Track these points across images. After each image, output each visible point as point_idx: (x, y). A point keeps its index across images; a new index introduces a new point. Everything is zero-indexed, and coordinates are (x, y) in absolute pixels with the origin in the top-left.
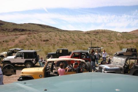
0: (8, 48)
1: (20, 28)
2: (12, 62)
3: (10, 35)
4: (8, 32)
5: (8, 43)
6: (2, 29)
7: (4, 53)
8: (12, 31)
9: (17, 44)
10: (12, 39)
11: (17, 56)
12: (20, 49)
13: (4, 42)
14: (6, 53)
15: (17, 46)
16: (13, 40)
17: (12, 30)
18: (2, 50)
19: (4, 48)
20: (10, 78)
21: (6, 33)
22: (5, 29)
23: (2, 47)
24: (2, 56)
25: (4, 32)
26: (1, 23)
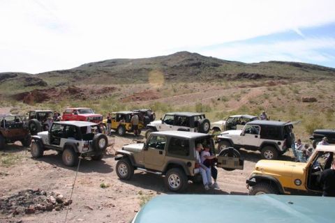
0: (226, 113)
1: (251, 71)
2: (236, 142)
3: (231, 86)
4: (228, 80)
5: (227, 103)
6: (216, 76)
7: (221, 123)
8: (235, 79)
9: (244, 106)
10: (234, 95)
11: (247, 132)
12: (251, 117)
13: (219, 99)
14: (225, 122)
15: (243, 109)
16: (238, 98)
17: (236, 75)
22: (221, 74)
23: (215, 109)
24: (217, 129)
25: (220, 81)
26: (215, 63)
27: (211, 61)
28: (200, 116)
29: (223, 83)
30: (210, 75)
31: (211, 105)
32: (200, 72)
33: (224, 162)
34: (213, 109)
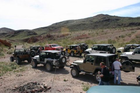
0: (124, 44)
1: (136, 21)
2: (130, 58)
3: (126, 30)
4: (124, 27)
5: (124, 38)
6: (118, 25)
7: (121, 48)
8: (127, 26)
9: (133, 40)
10: (128, 34)
11: (135, 53)
12: (138, 45)
13: (120, 37)
14: (123, 48)
15: (133, 41)
16: (130, 36)
17: (128, 24)
18: (119, 45)
19: (121, 43)
20: (127, 74)
21: (122, 29)
22: (120, 24)
23: (118, 42)
24: (119, 52)
25: (120, 28)
26: (117, 19)
27: (115, 18)
28: (110, 45)
29: (121, 29)
30: (115, 25)
31: (116, 40)
32: (109, 24)
33: (124, 68)
34: (117, 42)
